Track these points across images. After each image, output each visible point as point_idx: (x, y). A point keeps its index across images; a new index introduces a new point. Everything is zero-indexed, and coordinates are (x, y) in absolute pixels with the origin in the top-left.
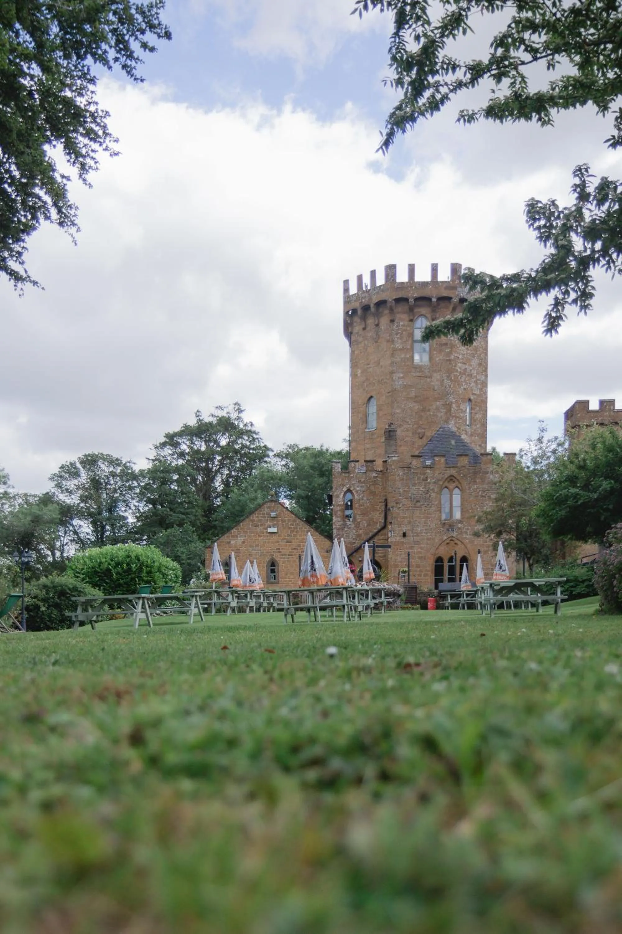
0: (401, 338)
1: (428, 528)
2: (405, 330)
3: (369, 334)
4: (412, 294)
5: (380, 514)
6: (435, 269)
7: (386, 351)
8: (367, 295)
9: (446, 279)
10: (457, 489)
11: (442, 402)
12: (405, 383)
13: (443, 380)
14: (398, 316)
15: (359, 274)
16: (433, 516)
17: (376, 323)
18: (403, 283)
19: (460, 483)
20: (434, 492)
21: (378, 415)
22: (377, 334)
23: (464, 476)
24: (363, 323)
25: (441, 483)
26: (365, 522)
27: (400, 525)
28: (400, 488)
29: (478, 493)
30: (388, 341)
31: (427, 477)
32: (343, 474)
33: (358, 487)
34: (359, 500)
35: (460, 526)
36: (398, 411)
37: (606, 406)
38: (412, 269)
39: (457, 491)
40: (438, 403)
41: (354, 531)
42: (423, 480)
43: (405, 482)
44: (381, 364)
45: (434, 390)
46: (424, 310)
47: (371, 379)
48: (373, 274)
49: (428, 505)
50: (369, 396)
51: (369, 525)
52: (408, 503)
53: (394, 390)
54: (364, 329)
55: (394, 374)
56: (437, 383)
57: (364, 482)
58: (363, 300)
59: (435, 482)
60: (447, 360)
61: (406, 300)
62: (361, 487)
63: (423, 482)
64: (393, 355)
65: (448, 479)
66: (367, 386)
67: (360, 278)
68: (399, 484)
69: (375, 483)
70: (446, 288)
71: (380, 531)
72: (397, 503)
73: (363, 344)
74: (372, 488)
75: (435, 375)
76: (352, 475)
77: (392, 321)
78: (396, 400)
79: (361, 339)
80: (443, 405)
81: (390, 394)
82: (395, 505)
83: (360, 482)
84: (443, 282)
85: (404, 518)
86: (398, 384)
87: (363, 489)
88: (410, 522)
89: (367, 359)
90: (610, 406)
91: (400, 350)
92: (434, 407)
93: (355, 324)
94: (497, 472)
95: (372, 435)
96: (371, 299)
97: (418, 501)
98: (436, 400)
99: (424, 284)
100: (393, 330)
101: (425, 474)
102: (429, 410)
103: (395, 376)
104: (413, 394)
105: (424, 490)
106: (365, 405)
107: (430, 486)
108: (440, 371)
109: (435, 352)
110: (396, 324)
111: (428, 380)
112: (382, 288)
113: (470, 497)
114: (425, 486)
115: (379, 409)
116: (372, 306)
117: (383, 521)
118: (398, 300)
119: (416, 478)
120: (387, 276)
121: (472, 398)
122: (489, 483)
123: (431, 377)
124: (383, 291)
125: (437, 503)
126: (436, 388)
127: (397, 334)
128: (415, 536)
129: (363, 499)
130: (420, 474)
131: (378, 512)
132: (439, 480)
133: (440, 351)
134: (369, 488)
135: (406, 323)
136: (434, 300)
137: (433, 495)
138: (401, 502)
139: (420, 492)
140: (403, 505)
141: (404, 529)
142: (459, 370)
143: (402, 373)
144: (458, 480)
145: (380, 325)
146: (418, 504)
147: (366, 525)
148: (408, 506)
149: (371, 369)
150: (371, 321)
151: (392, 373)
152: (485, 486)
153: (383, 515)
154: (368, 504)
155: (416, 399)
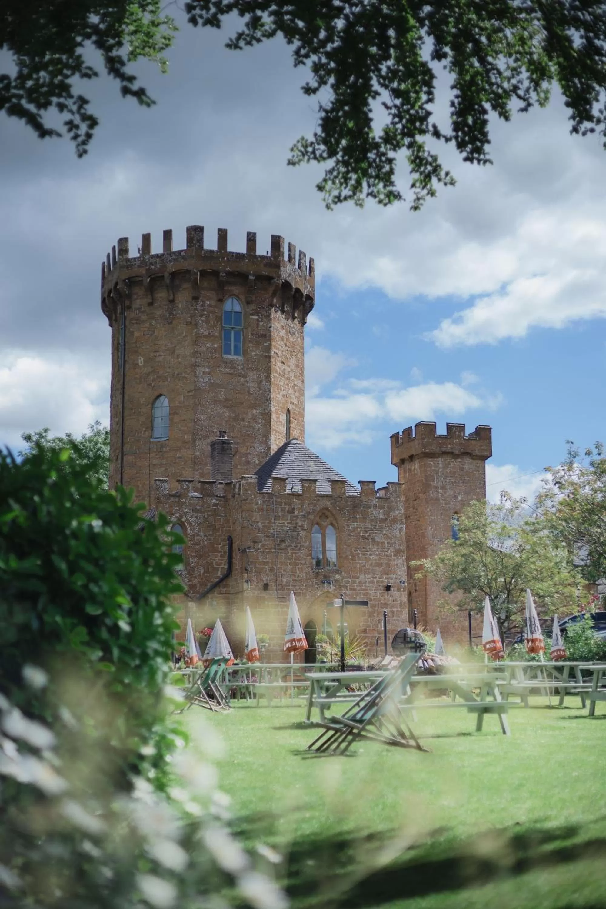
0: (207, 322)
1: (296, 578)
2: (213, 312)
3: (159, 312)
4: (225, 267)
5: (221, 556)
6: (251, 239)
7: (186, 336)
8: (158, 260)
9: (265, 254)
10: (330, 527)
11: (259, 410)
12: (212, 381)
13: (261, 381)
14: (203, 292)
15: (145, 232)
16: (303, 562)
17: (171, 298)
18: (211, 252)
19: (336, 519)
20: (302, 529)
21: (171, 420)
22: (171, 313)
23: (341, 510)
24: (150, 296)
25: (312, 517)
26: (201, 568)
27: (258, 573)
28: (258, 522)
29: (359, 533)
30: (188, 324)
31: (293, 509)
32: (172, 499)
33: (192, 517)
34: (194, 535)
35: (337, 577)
36: (202, 417)
37: (455, 432)
38: (223, 235)
39: (330, 530)
40: (254, 411)
41: (186, 580)
42: (289, 512)
43: (265, 513)
44: (177, 352)
45: (249, 393)
46: (236, 290)
47: (161, 373)
48: (168, 235)
49: (296, 546)
50: (157, 394)
51: (207, 571)
52: (269, 542)
53: (197, 389)
54: (151, 304)
55: (198, 368)
56: (253, 384)
57: (200, 511)
58: (153, 267)
59: (304, 516)
60: (266, 356)
61: (215, 273)
62: (196, 517)
63: (289, 515)
64: (195, 343)
65: (320, 514)
66: (154, 380)
67: (146, 238)
68: (257, 516)
69: (215, 513)
70: (266, 265)
71: (222, 580)
72: (255, 542)
73: (147, 325)
74: (211, 519)
75: (251, 373)
76: (184, 500)
77: (196, 298)
78: (200, 403)
79: (144, 317)
80: (262, 414)
81: (190, 394)
82: (252, 544)
83: (195, 510)
84: (262, 257)
85: (264, 563)
86: (203, 381)
87: (199, 521)
88: (272, 570)
89: (155, 345)
90: (460, 432)
91: (206, 336)
92: (250, 416)
93: (135, 297)
94: (382, 507)
95: (162, 446)
96: (164, 266)
97: (283, 541)
98: (253, 406)
99: (239, 256)
100: (196, 309)
101: (290, 504)
102: (243, 420)
103: (200, 371)
104: (222, 396)
105: (290, 525)
106: (150, 406)
107: (298, 521)
108: (257, 369)
109: (250, 345)
110: (200, 303)
111: (242, 379)
112: (182, 253)
113: (349, 539)
114: (292, 520)
115: (174, 412)
116: (166, 275)
117: (226, 567)
118: (204, 273)
119: (280, 510)
120: (190, 240)
121: (290, 408)
122: (372, 521)
123: (245, 376)
124: (184, 258)
125: (308, 543)
126: (252, 390)
127: (202, 316)
128: (280, 590)
129: (198, 535)
130: (285, 504)
131: (219, 554)
132: (309, 513)
133: (258, 344)
134: (206, 520)
135: (213, 303)
136: (252, 278)
137: (303, 533)
138: (261, 541)
139: (285, 529)
140: (263, 546)
141: (264, 579)
142: (279, 371)
143: (209, 367)
144: (333, 515)
145: (176, 301)
146: (283, 545)
147: (202, 571)
148: (270, 547)
149: (161, 359)
150: (161, 295)
151: (195, 366)
152: (368, 525)
153: (226, 558)
154: (206, 543)
155: (227, 403)
